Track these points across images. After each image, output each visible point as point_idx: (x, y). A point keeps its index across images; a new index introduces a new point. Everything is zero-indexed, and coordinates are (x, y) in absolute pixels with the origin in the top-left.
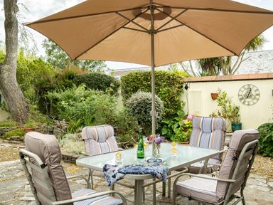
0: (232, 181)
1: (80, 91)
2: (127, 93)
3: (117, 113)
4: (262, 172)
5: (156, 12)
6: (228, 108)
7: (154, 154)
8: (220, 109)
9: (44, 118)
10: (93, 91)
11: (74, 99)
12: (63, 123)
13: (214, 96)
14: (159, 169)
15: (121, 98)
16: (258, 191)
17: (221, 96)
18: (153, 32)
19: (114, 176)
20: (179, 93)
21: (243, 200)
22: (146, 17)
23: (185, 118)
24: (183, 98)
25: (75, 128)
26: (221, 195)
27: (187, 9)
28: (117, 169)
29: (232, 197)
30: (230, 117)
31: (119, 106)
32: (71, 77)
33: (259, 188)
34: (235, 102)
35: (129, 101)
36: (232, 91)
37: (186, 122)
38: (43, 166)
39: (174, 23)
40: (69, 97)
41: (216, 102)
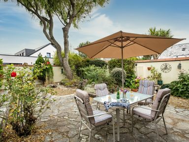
0: (158, 111)
1: (92, 67)
2: (111, 68)
3: (107, 76)
4: (173, 104)
5: (123, 39)
6: (155, 74)
7: (123, 97)
8: (152, 74)
9: (79, 78)
10: (97, 67)
11: (90, 71)
12: (86, 80)
13: (149, 69)
14: (126, 105)
15: (108, 70)
16: (170, 113)
17: (152, 68)
18: (122, 47)
19: (108, 107)
20: (133, 67)
21: (163, 118)
22: (120, 41)
23: (136, 78)
24: (135, 69)
25: (91, 82)
26: (153, 116)
27: (137, 38)
28: (109, 103)
29: (158, 117)
30: (157, 78)
31: (107, 73)
32: (88, 61)
33: (171, 111)
34: (159, 71)
35: (112, 72)
36: (158, 67)
37: (136, 80)
38: (83, 103)
39: (132, 43)
40: (88, 70)
41: (150, 71)
